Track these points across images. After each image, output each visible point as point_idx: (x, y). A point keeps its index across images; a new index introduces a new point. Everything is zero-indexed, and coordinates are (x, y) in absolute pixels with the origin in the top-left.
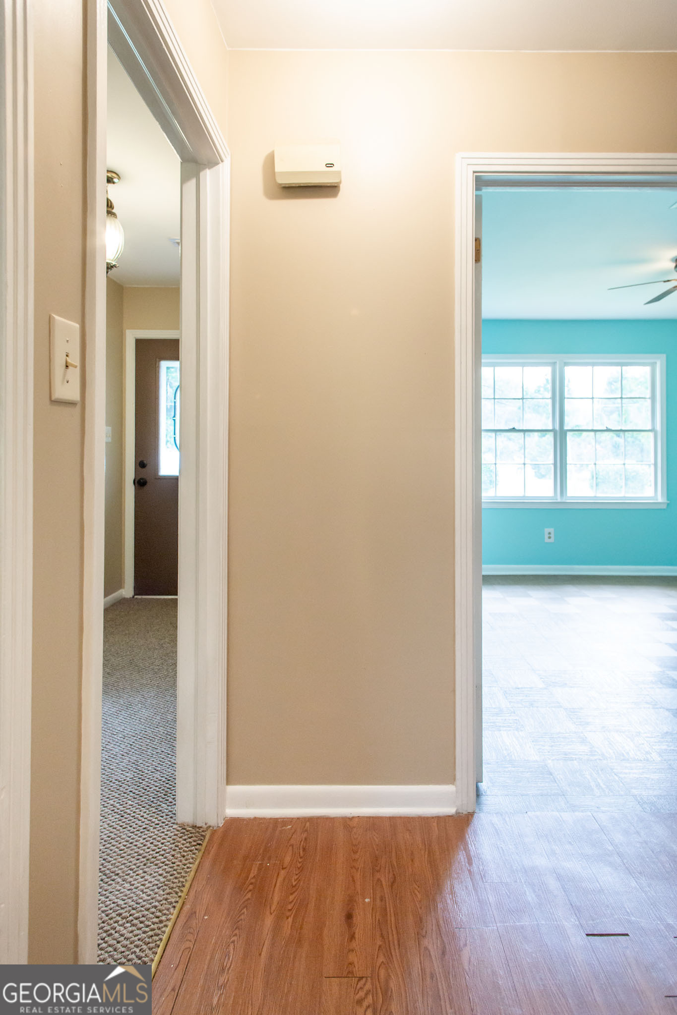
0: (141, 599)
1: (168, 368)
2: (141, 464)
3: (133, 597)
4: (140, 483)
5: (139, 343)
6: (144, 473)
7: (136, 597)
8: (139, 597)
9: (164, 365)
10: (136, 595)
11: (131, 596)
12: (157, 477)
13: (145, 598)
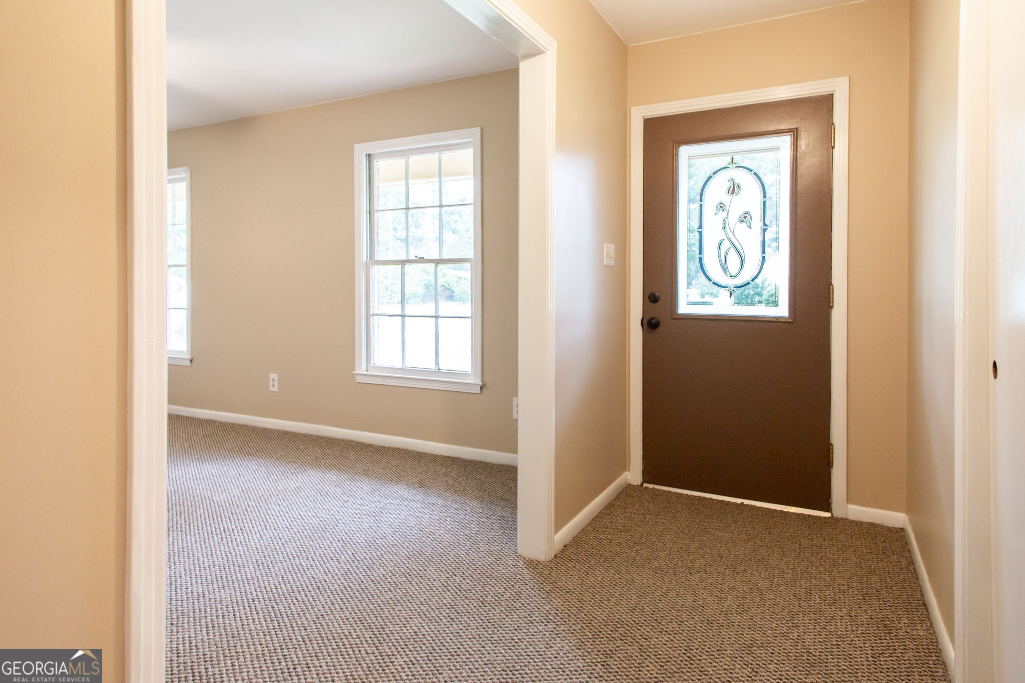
0: (652, 489)
1: (690, 158)
2: (651, 298)
3: (642, 485)
4: (650, 325)
6: (657, 311)
7: (645, 485)
8: (651, 486)
9: (685, 152)
10: (647, 482)
11: (639, 484)
12: (674, 317)
13: (658, 490)
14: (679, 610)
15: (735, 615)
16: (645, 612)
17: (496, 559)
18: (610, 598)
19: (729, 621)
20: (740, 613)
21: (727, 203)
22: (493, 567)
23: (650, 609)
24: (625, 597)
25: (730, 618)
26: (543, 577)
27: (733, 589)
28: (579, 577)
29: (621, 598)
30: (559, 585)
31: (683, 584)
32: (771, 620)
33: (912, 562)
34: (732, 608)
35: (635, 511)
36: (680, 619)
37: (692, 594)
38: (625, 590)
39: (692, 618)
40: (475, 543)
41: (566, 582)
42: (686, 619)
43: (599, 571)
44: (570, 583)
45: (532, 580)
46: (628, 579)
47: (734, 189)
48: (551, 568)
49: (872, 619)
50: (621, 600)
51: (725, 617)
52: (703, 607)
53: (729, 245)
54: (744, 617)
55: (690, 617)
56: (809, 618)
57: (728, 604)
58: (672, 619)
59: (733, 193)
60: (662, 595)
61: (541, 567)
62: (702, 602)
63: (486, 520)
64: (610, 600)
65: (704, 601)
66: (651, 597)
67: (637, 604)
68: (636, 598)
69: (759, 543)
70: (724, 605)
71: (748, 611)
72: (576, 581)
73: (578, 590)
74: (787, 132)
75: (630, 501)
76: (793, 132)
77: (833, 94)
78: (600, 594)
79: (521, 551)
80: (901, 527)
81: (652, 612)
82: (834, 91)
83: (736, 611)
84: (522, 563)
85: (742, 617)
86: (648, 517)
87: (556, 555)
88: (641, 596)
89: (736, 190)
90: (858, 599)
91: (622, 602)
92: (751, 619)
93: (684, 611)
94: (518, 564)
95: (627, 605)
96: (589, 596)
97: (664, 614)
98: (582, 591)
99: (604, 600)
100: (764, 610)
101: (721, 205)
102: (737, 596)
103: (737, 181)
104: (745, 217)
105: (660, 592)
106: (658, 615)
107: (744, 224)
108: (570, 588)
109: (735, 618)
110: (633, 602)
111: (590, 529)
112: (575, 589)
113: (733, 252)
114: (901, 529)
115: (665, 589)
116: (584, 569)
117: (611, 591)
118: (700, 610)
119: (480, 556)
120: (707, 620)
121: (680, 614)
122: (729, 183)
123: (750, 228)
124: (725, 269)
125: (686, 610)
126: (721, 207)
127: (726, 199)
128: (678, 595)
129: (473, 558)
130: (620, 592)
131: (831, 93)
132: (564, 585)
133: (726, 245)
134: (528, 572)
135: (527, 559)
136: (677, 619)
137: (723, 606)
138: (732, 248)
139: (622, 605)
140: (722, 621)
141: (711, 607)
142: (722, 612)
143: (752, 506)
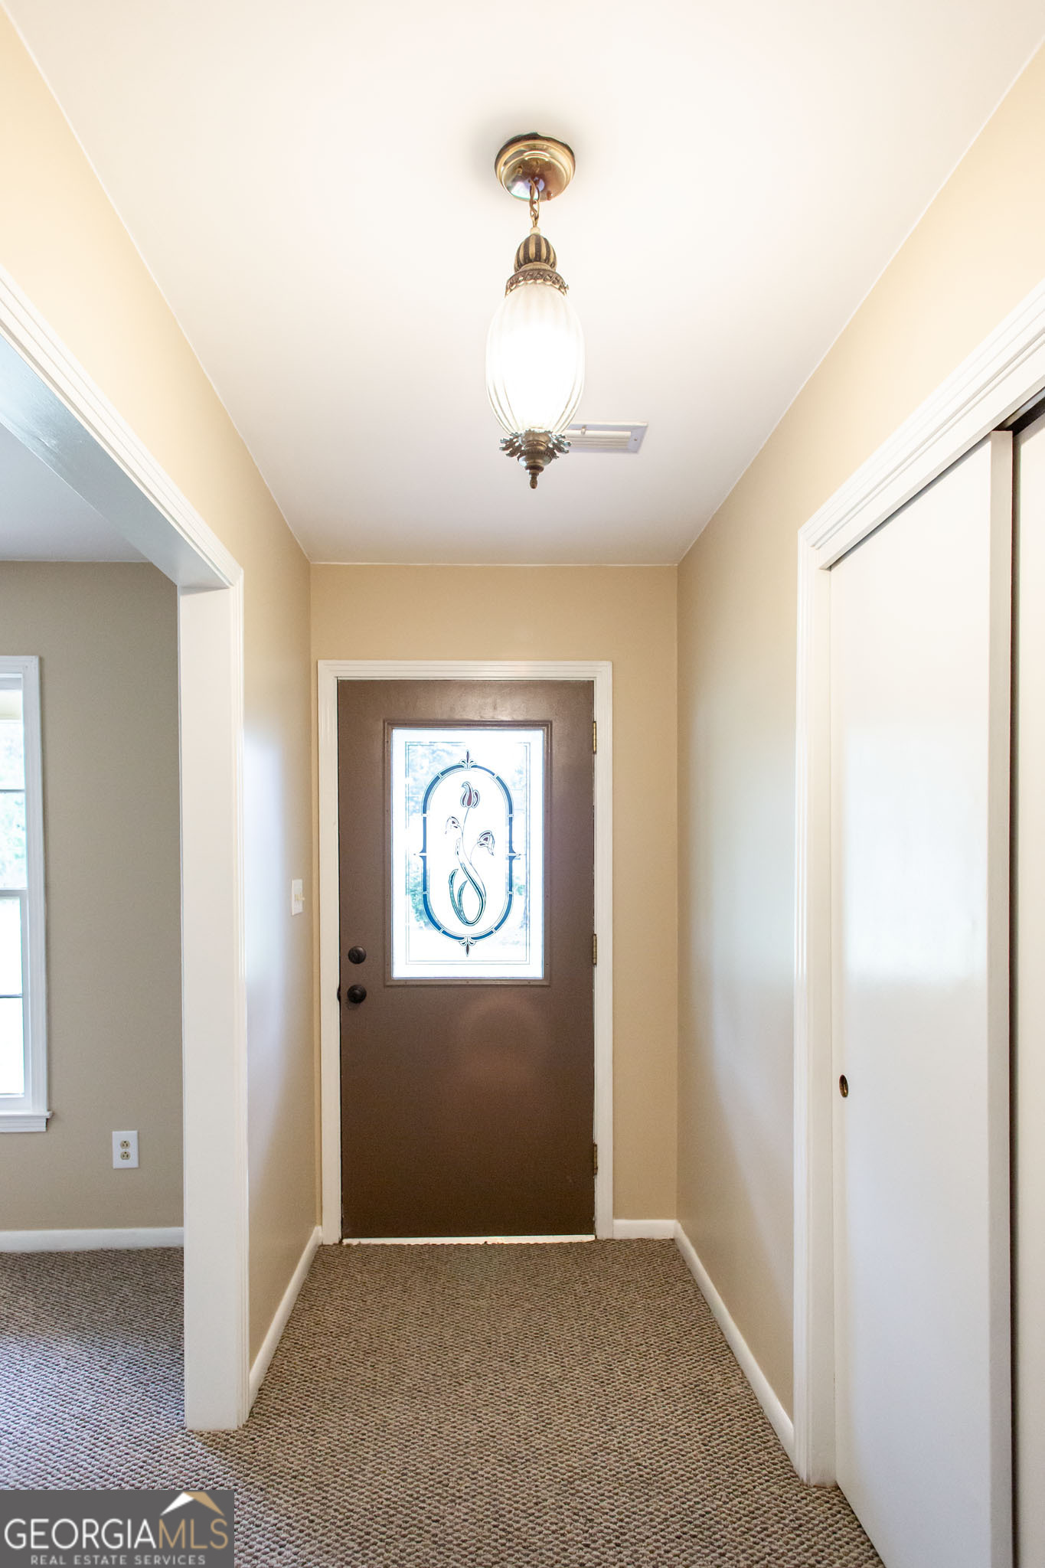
0: (359, 1245)
1: (407, 747)
2: (352, 956)
3: (341, 1242)
4: (352, 997)
5: (348, 691)
6: (361, 975)
7: (346, 1241)
8: (355, 1242)
9: (401, 738)
10: (348, 1237)
11: (337, 1242)
12: (388, 984)
13: (368, 1246)
14: (465, 1453)
15: (538, 1436)
16: (419, 1474)
17: (149, 1450)
18: (363, 1467)
19: (533, 1449)
20: (542, 1431)
21: (461, 820)
22: (151, 1469)
23: (426, 1465)
24: (385, 1457)
25: (533, 1444)
26: (245, 1461)
27: (521, 1392)
28: (303, 1443)
29: (379, 1461)
30: (275, 1468)
31: (455, 1406)
32: (582, 1428)
33: (697, 1289)
34: (531, 1426)
35: (345, 1293)
36: (472, 1469)
37: (473, 1420)
38: (380, 1444)
39: (486, 1461)
40: (99, 1429)
41: (286, 1460)
42: (479, 1466)
43: (330, 1420)
44: (292, 1459)
45: (227, 1473)
46: (378, 1422)
47: (470, 799)
48: (253, 1439)
49: (685, 1386)
50: (380, 1463)
51: (527, 1444)
52: (494, 1437)
53: (465, 878)
54: (549, 1436)
55: (483, 1461)
56: (621, 1410)
57: (523, 1421)
58: (460, 1473)
59: (469, 803)
60: (434, 1435)
61: (235, 1442)
62: (490, 1429)
63: (103, 1375)
64: (364, 1470)
65: (493, 1427)
66: (421, 1443)
67: (405, 1463)
68: (399, 1452)
69: (527, 1305)
70: (519, 1424)
71: (550, 1424)
72: (300, 1451)
73: (310, 1467)
74: (539, 725)
75: (333, 1276)
76: (547, 725)
77: (593, 681)
78: (345, 1464)
79: (191, 1422)
80: (672, 1237)
81: (430, 1471)
82: (595, 677)
83: (537, 1429)
84: (200, 1445)
85: (546, 1436)
86: (369, 1298)
87: (251, 1412)
88: (406, 1446)
89: (474, 799)
90: (663, 1361)
91: (384, 1468)
92: (558, 1436)
93: (472, 1453)
94: (194, 1449)
95: (392, 1469)
96: (330, 1473)
97: (448, 1467)
98: (317, 1468)
99: (356, 1472)
100: (568, 1416)
101: (453, 819)
102: (529, 1403)
103: (474, 787)
104: (486, 839)
105: (429, 1430)
106: (441, 1473)
107: (484, 848)
108: (295, 1468)
109: (539, 1442)
110: (398, 1463)
111: (288, 1344)
112: (304, 1468)
113: (469, 889)
114: (672, 1240)
115: (434, 1422)
116: (307, 1425)
117: (360, 1453)
118: (492, 1444)
119: (120, 1454)
120: (507, 1457)
121: (468, 1461)
122: (463, 789)
123: (493, 854)
124: (459, 912)
125: (474, 1450)
126: (453, 822)
127: (460, 811)
128: (455, 1427)
129: (107, 1462)
130: (374, 1450)
131: (592, 679)
132: (284, 1466)
133: (460, 878)
134: (217, 1460)
135: (206, 1435)
136: (468, 1470)
137: (518, 1426)
138: (468, 882)
139: (385, 1472)
140: (525, 1452)
141: (504, 1434)
142: (519, 1436)
143: (499, 1245)
